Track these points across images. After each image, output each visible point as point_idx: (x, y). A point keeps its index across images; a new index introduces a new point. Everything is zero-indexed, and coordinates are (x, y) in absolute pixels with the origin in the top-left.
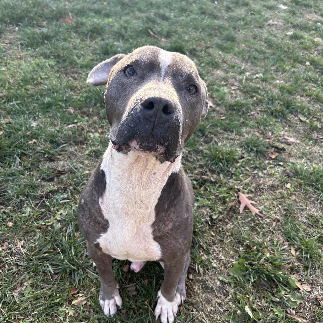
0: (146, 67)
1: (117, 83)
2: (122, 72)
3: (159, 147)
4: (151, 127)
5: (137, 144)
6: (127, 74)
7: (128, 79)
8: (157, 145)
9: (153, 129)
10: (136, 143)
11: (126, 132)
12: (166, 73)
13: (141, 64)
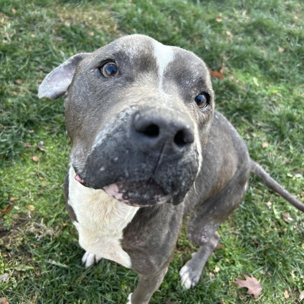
0: (136, 64)
1: (86, 87)
2: (97, 70)
3: (160, 199)
4: (151, 167)
5: (119, 192)
6: (104, 73)
7: (105, 81)
8: (156, 197)
9: (153, 172)
10: (117, 190)
11: (102, 169)
12: (166, 75)
13: (129, 58)
